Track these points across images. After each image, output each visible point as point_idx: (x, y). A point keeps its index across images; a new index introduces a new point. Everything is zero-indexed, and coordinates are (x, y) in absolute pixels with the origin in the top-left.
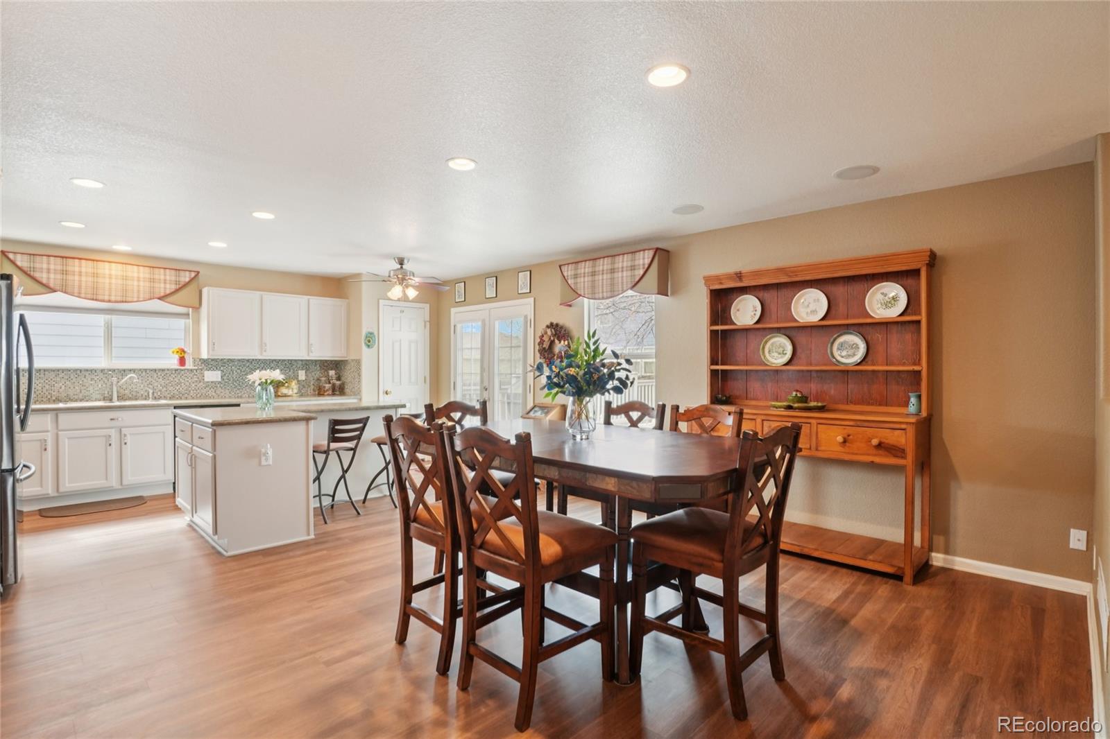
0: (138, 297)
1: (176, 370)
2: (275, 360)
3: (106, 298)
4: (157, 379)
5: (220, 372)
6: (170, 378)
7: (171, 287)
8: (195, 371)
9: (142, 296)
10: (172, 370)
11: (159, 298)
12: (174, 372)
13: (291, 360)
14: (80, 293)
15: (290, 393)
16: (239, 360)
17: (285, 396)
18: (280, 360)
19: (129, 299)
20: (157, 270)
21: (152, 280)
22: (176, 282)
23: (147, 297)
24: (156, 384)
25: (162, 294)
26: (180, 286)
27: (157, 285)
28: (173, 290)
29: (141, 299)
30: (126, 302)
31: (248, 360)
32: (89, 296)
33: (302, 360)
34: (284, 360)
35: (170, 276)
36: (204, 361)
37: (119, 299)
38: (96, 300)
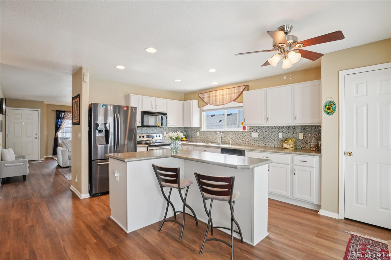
0: (227, 102)
1: (242, 132)
2: (285, 126)
3: (219, 104)
4: (235, 135)
5: (258, 133)
6: (240, 136)
7: (237, 95)
8: (248, 132)
9: (228, 101)
10: (240, 132)
11: (234, 101)
12: (241, 133)
13: (295, 126)
14: (213, 104)
15: (288, 147)
16: (266, 127)
17: (286, 148)
18: (288, 126)
19: (225, 103)
20: (232, 89)
21: (231, 94)
22: (238, 92)
23: (230, 101)
24: (235, 138)
25: (234, 99)
26: (240, 94)
27: (232, 95)
28: (237, 96)
29: (228, 102)
30: (224, 104)
31: (271, 127)
32: (215, 104)
33: (302, 126)
34: (290, 126)
35: (236, 90)
36: (252, 128)
37: (222, 104)
38: (216, 105)
